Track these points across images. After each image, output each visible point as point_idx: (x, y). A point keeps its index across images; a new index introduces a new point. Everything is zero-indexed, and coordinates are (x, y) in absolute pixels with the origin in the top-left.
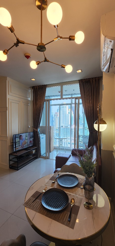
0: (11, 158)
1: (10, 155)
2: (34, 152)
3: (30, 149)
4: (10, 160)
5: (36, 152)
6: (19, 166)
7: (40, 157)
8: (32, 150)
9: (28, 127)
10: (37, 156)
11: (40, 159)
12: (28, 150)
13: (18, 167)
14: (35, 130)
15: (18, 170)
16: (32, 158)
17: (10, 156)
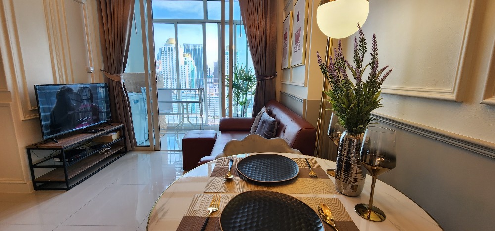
0: (35, 160)
1: (29, 150)
2: (115, 136)
3: (103, 130)
4: (32, 166)
5: (120, 136)
6: (69, 178)
7: (132, 150)
8: (108, 133)
9: (89, 72)
10: (126, 148)
11: (133, 154)
12: (95, 132)
13: (67, 182)
14: (114, 78)
15: (68, 189)
16: (112, 152)
17: (32, 155)
